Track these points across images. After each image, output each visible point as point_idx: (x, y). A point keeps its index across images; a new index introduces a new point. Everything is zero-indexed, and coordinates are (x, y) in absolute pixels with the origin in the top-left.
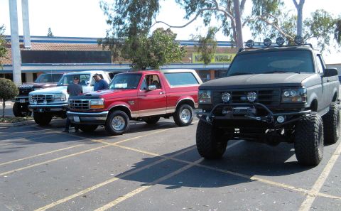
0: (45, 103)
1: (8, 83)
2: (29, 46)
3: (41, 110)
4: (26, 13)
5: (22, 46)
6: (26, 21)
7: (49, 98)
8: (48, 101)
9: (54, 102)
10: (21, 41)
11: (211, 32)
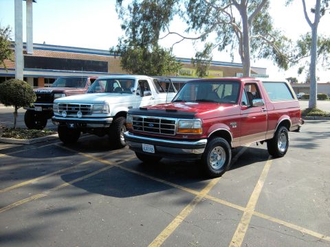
0: (79, 115)
1: (23, 86)
2: (32, 52)
3: (72, 125)
4: (30, 22)
5: (25, 52)
6: (30, 29)
7: (85, 109)
8: (84, 113)
9: (93, 115)
10: (25, 47)
11: (208, 48)
